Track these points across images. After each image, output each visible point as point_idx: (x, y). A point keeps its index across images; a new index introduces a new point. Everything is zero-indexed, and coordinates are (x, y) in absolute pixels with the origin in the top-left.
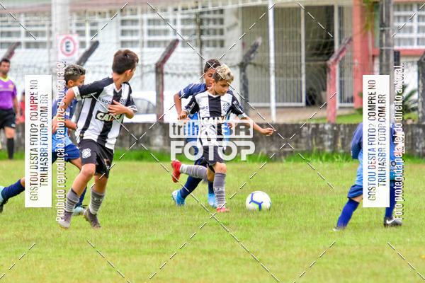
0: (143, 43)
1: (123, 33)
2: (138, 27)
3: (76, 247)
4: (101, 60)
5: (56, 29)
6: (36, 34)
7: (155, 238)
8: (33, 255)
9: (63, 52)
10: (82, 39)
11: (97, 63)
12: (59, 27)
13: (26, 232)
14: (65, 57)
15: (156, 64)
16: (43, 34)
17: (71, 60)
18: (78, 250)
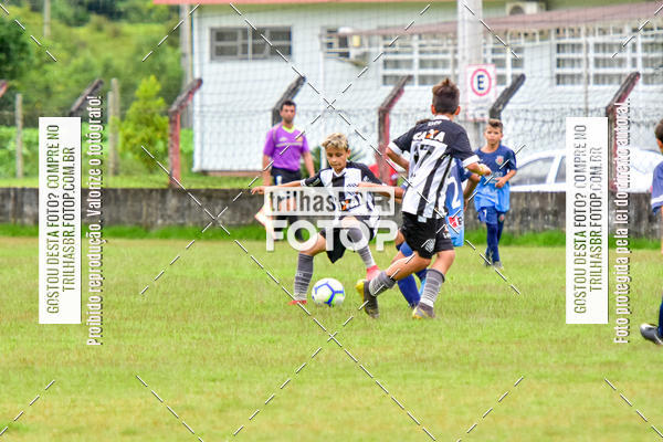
0: (588, 77)
1: (560, 63)
2: (582, 55)
3: (491, 370)
4: (528, 103)
5: (464, 58)
6: (435, 64)
7: (604, 359)
8: (428, 381)
9: (474, 90)
10: (500, 71)
11: (522, 107)
12: (467, 54)
13: (420, 349)
14: (477, 98)
15: (607, 108)
16: (445, 64)
17: (485, 101)
18: (493, 375)
